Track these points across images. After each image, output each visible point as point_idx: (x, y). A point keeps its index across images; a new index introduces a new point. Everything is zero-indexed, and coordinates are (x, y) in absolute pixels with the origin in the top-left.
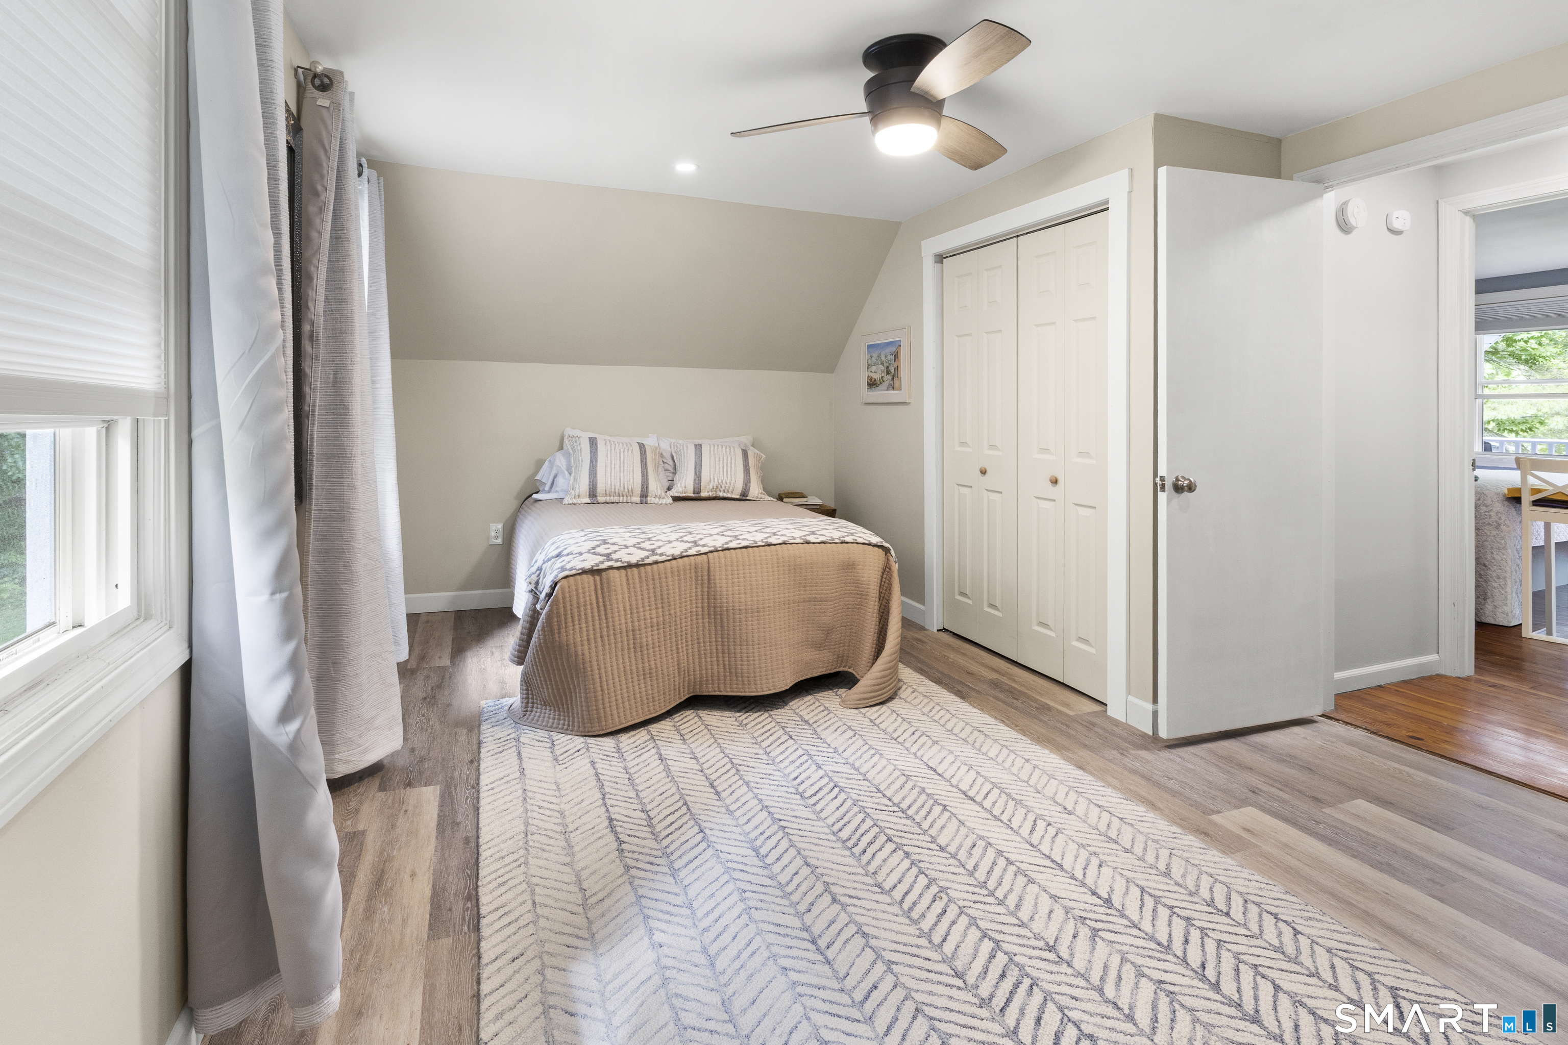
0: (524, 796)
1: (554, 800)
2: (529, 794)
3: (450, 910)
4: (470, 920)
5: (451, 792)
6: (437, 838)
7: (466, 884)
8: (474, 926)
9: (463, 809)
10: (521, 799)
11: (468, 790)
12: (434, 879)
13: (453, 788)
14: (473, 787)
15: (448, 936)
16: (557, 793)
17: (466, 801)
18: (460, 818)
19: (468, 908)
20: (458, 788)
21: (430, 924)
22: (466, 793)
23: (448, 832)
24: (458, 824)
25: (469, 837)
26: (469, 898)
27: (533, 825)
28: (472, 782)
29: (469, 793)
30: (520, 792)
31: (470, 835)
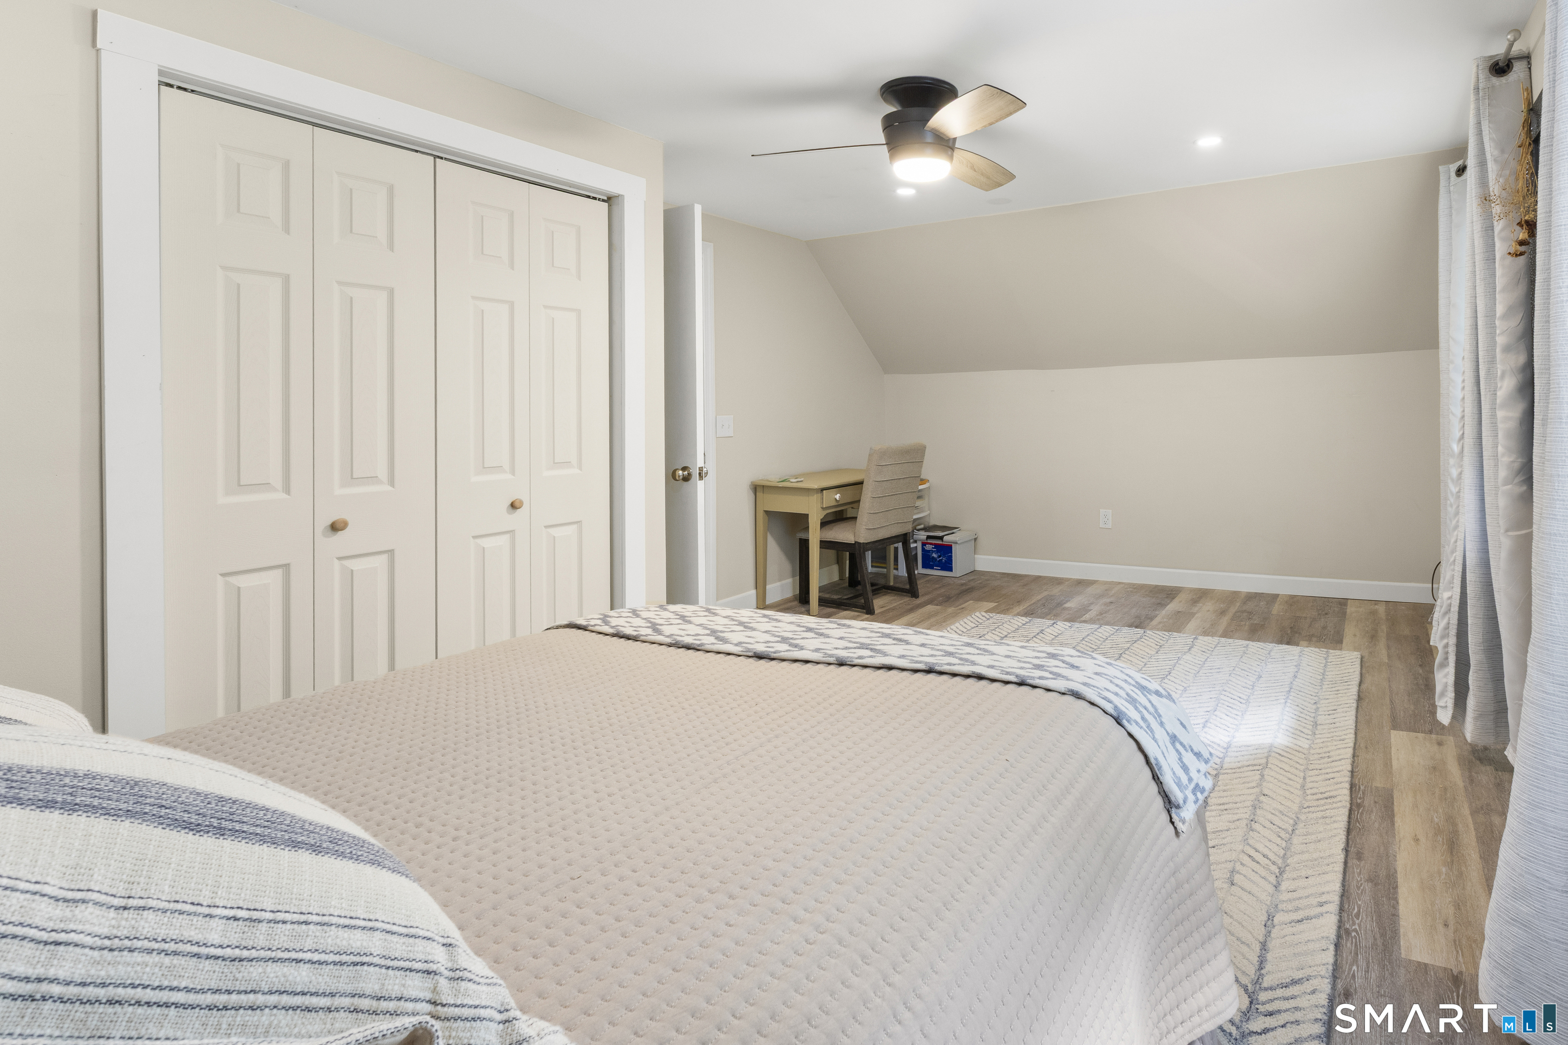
0: (1280, 879)
1: (1246, 860)
2: (1272, 879)
3: (1375, 802)
4: (1359, 792)
5: (1383, 935)
6: (1396, 872)
7: (1361, 816)
8: (1355, 787)
9: (1363, 900)
10: (1285, 876)
11: (1355, 930)
12: (1394, 829)
13: (1379, 942)
14: (1348, 932)
15: (1377, 788)
16: (1238, 867)
17: (1359, 911)
18: (1368, 886)
19: (1360, 798)
20: (1371, 941)
21: (1392, 798)
22: (1360, 925)
23: (1383, 873)
24: (1370, 880)
25: (1357, 859)
26: (1359, 806)
27: (1282, 839)
28: (1349, 945)
29: (1354, 924)
30: (1284, 886)
31: (1356, 861)
